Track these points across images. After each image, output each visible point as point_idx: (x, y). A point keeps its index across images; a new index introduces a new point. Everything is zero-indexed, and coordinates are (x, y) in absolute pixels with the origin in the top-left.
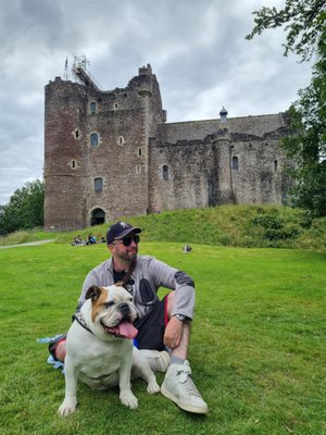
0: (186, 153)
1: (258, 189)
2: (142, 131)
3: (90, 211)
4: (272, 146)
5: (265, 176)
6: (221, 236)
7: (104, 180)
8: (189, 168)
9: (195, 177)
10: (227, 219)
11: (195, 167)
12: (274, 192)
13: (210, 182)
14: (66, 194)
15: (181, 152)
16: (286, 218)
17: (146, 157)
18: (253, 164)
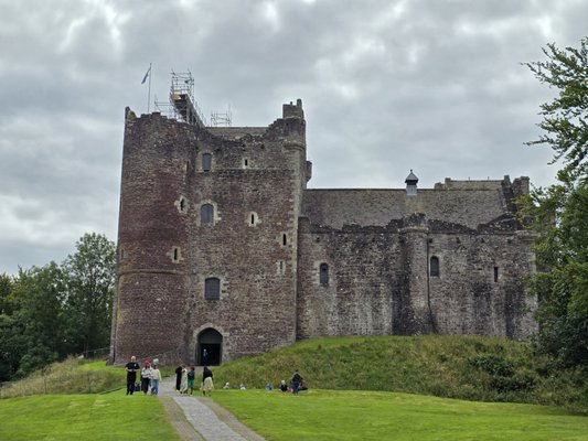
0: (358, 246)
1: (470, 310)
2: (288, 205)
3: (196, 332)
4: (491, 244)
5: (480, 290)
6: (431, 384)
7: (222, 281)
8: (362, 269)
9: (373, 284)
10: (434, 358)
11: (372, 269)
12: (493, 315)
13: (396, 294)
14: (163, 304)
15: (350, 244)
16: (517, 360)
17: (295, 247)
18: (462, 269)
